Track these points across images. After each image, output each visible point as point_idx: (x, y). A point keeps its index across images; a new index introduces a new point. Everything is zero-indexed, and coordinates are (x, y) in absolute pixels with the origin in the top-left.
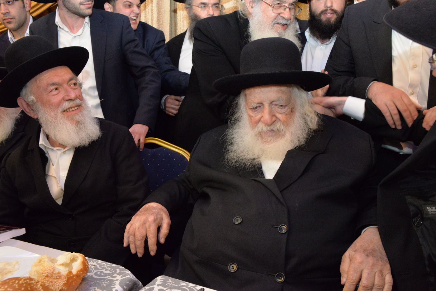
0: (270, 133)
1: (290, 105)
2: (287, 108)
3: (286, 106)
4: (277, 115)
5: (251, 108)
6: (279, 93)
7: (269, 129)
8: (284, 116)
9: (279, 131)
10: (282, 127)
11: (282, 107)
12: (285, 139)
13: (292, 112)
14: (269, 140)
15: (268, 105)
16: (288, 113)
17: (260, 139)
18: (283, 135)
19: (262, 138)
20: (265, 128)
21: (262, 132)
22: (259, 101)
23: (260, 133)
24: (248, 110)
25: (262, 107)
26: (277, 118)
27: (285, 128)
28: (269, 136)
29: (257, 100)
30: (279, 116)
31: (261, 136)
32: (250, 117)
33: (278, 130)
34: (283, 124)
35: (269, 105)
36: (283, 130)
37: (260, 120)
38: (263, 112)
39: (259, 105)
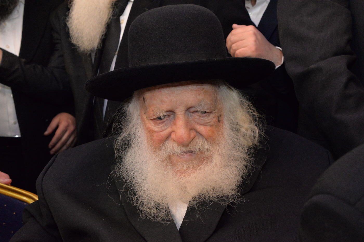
0: (187, 156)
1: (216, 111)
2: (212, 116)
3: (211, 112)
4: (198, 127)
5: (154, 119)
6: (199, 94)
7: (184, 149)
8: (208, 128)
9: (201, 152)
10: (206, 145)
11: (204, 115)
12: (213, 164)
13: (219, 121)
14: (185, 168)
15: (183, 113)
16: (215, 123)
17: (169, 167)
18: (209, 158)
19: (173, 165)
20: (177, 149)
21: (174, 154)
22: (169, 108)
23: (170, 156)
24: (147, 122)
25: (172, 116)
26: (197, 132)
27: (210, 147)
28: (186, 161)
29: (166, 107)
30: (202, 129)
31: (171, 163)
32: (150, 132)
33: (199, 149)
34: (207, 141)
35: (185, 114)
36: (207, 150)
37: (168, 137)
38: (175, 124)
39: (168, 113)
